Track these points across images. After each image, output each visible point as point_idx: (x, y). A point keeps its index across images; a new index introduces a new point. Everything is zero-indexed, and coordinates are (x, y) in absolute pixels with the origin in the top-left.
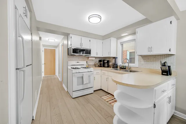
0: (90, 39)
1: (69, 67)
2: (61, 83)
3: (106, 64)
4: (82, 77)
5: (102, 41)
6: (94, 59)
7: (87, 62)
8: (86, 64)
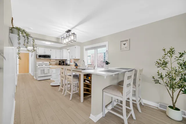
0: (51, 49)
1: (37, 65)
2: (33, 76)
3: (62, 63)
4: (44, 70)
5: (60, 50)
6: (55, 60)
7: (49, 62)
8: (49, 63)
